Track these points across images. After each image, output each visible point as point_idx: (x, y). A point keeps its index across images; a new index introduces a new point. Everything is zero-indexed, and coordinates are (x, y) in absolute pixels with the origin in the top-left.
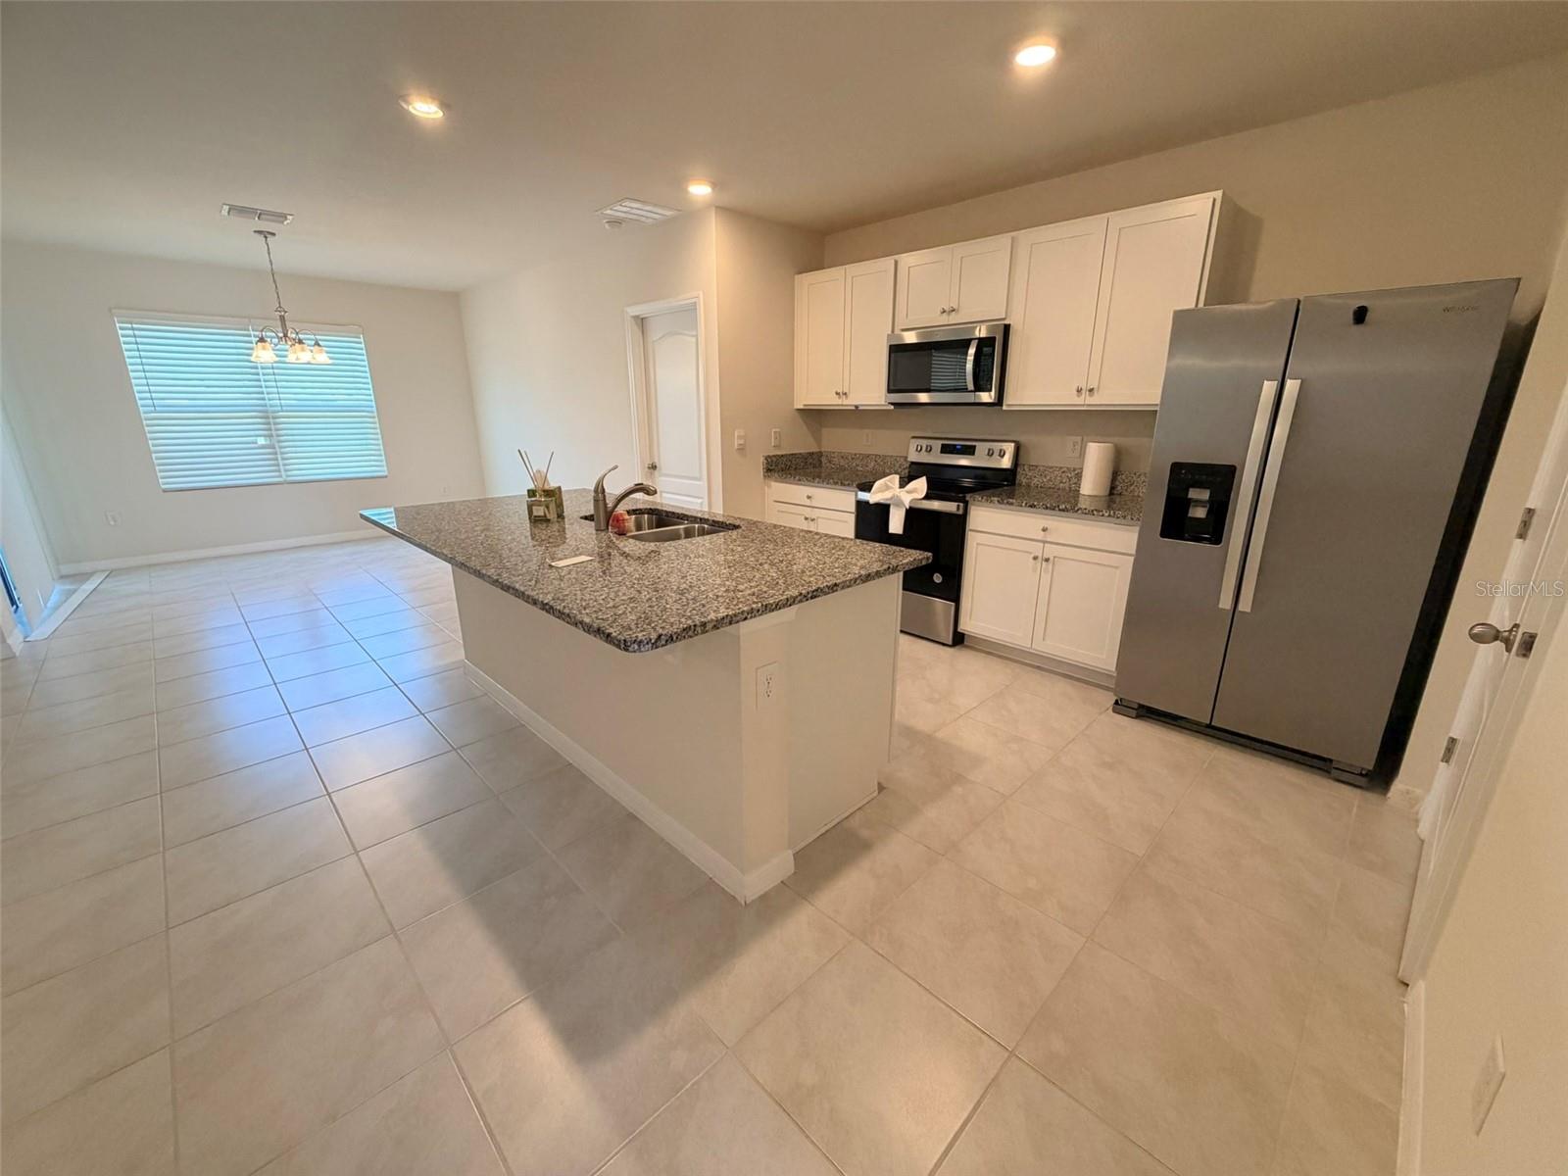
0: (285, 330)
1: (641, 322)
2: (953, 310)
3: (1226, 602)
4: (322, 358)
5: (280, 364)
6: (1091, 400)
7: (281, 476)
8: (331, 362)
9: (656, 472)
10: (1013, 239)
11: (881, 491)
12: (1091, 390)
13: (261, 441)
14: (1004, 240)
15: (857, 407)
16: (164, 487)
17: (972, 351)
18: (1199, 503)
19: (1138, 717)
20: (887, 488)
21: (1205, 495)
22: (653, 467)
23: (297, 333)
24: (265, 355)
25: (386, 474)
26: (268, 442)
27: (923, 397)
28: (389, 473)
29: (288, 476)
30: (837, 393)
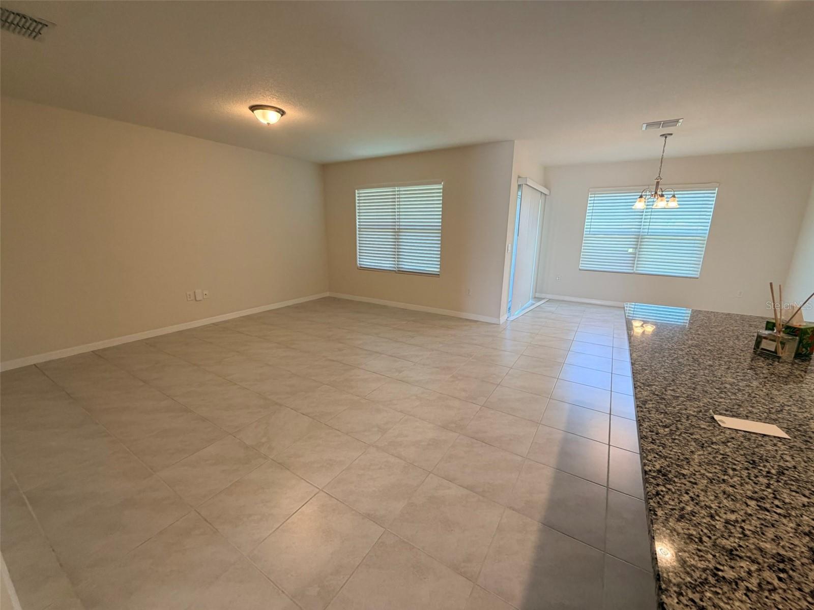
0: (658, 190)
4: (673, 204)
5: (649, 210)
7: (633, 270)
8: (678, 206)
13: (631, 250)
16: (580, 268)
23: (662, 192)
24: (640, 205)
25: (697, 276)
26: (634, 251)
28: (701, 276)
29: (636, 270)
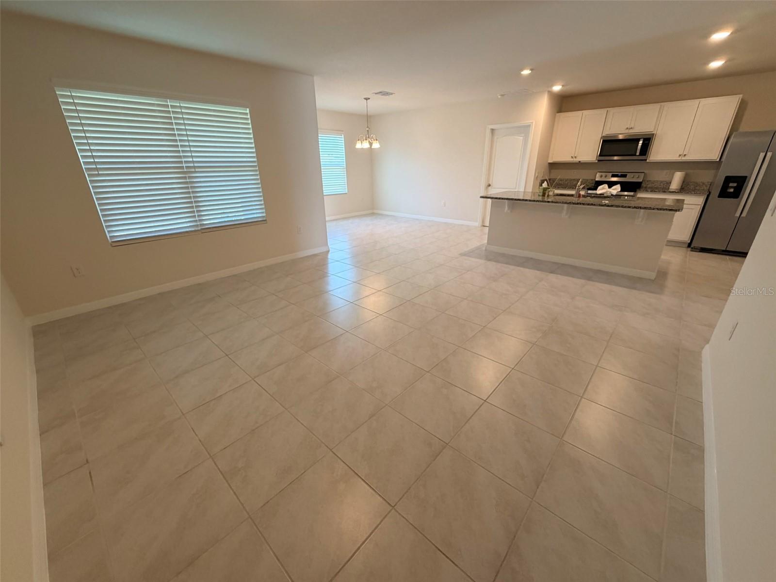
1: (493, 130)
2: (631, 128)
3: (738, 215)
6: (683, 158)
9: (490, 188)
10: (661, 106)
11: (601, 190)
12: (685, 155)
14: (657, 106)
15: (580, 162)
17: (641, 142)
18: (732, 187)
19: (700, 252)
20: (603, 188)
21: (735, 185)
22: (489, 185)
25: (347, 192)
27: (616, 158)
28: (348, 191)
30: (572, 157)
